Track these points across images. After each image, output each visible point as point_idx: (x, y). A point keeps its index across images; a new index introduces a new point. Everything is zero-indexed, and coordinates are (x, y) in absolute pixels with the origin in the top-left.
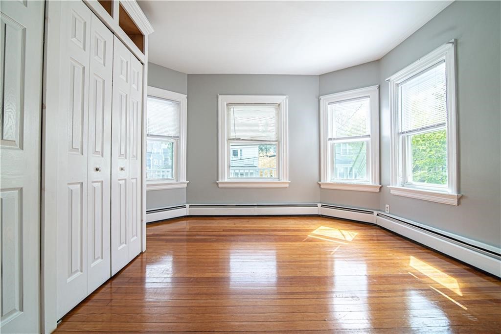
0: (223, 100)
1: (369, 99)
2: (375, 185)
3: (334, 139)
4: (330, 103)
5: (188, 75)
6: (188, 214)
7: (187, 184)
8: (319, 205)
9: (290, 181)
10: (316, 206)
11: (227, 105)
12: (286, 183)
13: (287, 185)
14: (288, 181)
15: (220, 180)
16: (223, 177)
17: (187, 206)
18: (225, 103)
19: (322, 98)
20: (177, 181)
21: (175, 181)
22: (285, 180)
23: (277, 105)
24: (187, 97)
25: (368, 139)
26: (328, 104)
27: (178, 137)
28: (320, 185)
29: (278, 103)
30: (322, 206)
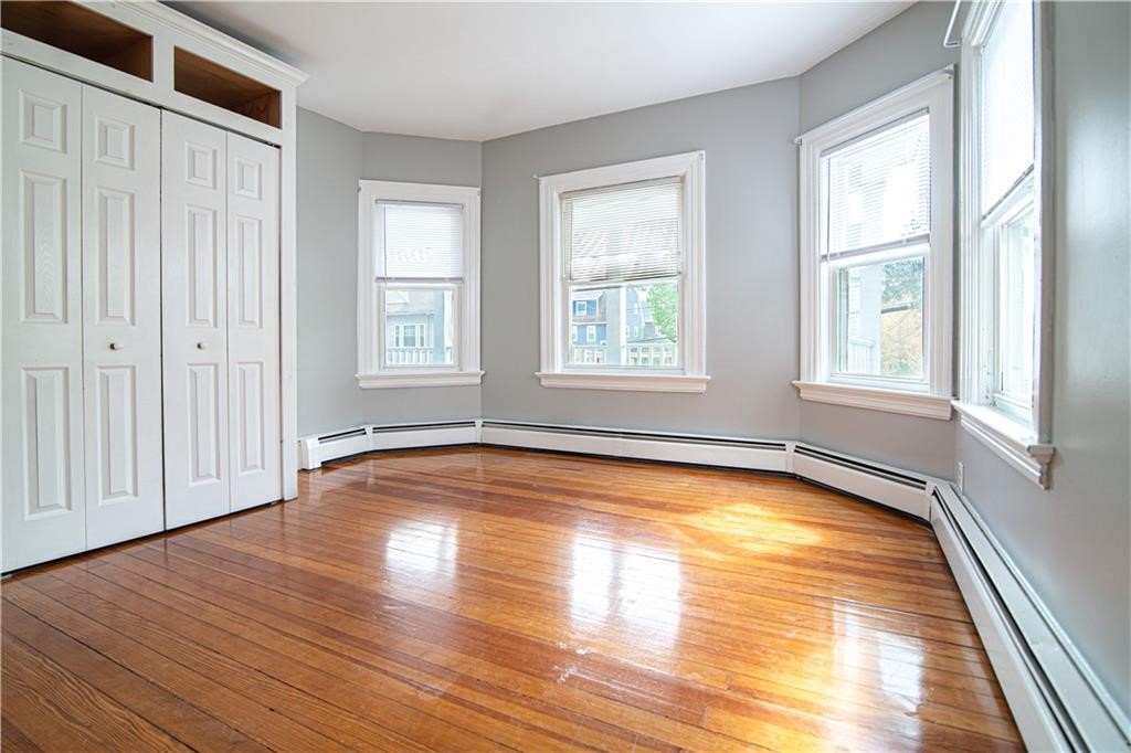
0: (550, 187)
1: (927, 117)
2: (940, 397)
3: (834, 256)
4: (825, 152)
5: (483, 143)
6: (479, 441)
7: (482, 377)
8: (791, 446)
9: (709, 378)
10: (782, 447)
11: (561, 197)
12: (701, 381)
13: (703, 388)
14: (704, 376)
15: (544, 371)
16: (552, 363)
17: (479, 423)
18: (555, 195)
19: (805, 138)
20: (461, 370)
21: (455, 371)
22: (698, 373)
23: (678, 179)
24: (482, 193)
25: (924, 248)
26: (821, 156)
27: (461, 279)
28: (798, 390)
29: (680, 173)
30: (799, 450)
